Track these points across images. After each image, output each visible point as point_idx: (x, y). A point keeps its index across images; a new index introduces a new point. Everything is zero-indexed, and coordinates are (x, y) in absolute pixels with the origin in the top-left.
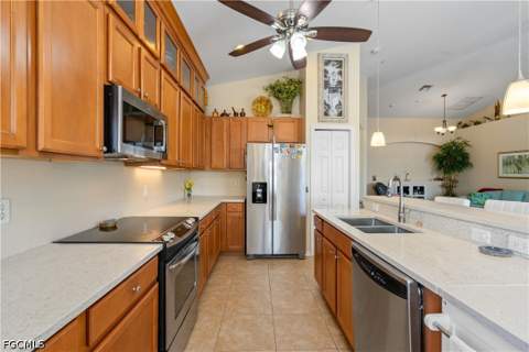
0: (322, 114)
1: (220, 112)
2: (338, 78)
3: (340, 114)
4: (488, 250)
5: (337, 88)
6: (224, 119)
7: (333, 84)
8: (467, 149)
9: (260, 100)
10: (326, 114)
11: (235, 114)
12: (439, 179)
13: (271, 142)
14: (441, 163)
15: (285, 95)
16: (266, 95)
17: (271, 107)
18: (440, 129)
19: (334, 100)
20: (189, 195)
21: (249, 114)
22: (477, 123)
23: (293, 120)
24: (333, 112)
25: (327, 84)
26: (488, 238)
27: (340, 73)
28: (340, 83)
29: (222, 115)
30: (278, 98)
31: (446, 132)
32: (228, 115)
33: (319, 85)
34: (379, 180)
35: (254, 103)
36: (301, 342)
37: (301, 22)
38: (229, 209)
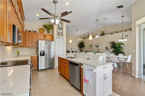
0: (58, 34)
1: (29, 30)
2: (61, 26)
3: (62, 35)
4: (87, 59)
5: (61, 29)
6: (30, 32)
7: (60, 28)
8: (84, 43)
9: (41, 29)
10: (59, 34)
11: (33, 32)
12: (79, 49)
13: (45, 40)
14: (80, 46)
15: (48, 28)
16: (43, 27)
17: (44, 31)
18: (79, 39)
19: (61, 31)
20: (18, 55)
21: (38, 32)
22: (85, 38)
23: (50, 35)
24: (60, 34)
25: (59, 27)
26: (87, 57)
27: (62, 25)
28: (62, 28)
29: (29, 31)
30: (46, 29)
31: (80, 40)
32: (31, 32)
33: (57, 28)
34: (68, 50)
35: (39, 29)
36: (58, 83)
37: (58, 17)
38: (33, 58)
